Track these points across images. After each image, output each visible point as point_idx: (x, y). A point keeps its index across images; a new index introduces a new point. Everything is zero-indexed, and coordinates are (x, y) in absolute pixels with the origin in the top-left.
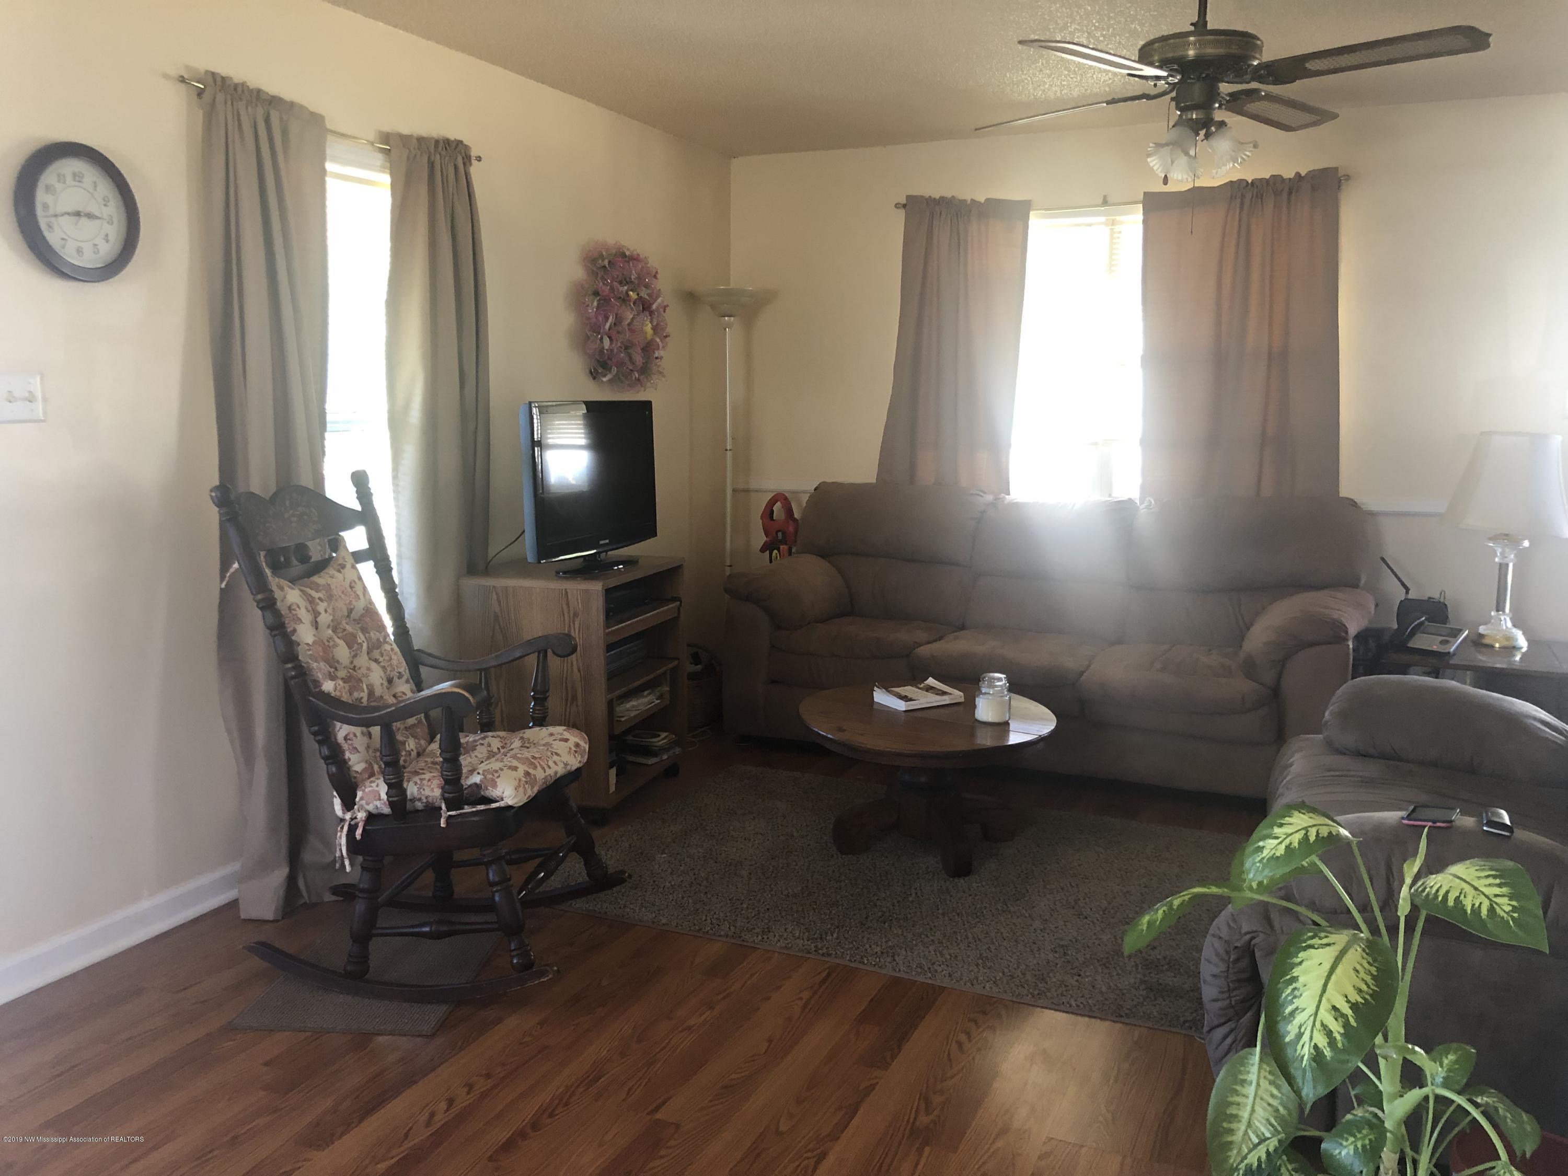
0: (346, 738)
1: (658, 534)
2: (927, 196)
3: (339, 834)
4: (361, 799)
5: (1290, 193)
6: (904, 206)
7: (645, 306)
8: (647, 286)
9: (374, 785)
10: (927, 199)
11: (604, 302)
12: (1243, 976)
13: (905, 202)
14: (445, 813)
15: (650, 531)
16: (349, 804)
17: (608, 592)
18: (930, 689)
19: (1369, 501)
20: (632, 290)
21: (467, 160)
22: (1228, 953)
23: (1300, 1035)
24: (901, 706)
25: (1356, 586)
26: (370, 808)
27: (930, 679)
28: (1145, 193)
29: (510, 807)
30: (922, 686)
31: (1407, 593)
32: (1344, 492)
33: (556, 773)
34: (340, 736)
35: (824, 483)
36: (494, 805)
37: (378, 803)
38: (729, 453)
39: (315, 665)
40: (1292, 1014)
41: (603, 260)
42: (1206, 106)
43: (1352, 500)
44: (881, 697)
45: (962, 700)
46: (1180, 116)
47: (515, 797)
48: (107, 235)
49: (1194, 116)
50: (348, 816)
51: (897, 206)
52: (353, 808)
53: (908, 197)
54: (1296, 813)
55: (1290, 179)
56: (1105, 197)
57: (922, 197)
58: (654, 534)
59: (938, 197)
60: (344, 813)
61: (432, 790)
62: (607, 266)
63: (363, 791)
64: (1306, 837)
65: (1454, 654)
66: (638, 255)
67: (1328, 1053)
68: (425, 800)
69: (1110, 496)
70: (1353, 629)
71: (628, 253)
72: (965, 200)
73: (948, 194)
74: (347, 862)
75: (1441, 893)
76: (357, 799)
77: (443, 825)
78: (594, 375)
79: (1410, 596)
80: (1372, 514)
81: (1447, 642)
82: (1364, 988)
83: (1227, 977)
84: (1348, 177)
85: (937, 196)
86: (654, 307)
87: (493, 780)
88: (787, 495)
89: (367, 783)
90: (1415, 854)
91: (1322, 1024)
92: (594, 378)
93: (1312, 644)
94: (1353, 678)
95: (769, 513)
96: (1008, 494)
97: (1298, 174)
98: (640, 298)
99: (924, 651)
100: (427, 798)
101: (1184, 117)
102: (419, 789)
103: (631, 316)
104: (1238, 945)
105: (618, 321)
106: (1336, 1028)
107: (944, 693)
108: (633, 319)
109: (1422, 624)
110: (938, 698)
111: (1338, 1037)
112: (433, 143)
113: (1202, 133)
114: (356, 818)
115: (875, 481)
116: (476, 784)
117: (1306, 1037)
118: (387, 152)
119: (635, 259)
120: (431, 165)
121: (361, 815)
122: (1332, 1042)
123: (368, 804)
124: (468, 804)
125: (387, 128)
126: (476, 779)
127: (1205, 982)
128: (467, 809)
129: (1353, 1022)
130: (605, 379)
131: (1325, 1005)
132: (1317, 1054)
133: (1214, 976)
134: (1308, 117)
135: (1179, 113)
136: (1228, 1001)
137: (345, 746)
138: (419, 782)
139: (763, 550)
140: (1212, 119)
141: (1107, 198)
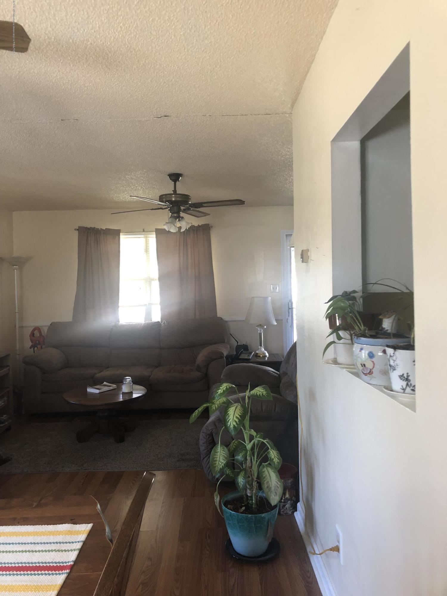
2: (86, 227)
5: (197, 230)
6: (78, 230)
10: (85, 228)
12: (210, 442)
13: (78, 228)
18: (105, 385)
19: (226, 318)
22: (206, 436)
23: (231, 424)
24: (97, 391)
25: (224, 342)
27: (105, 382)
28: (156, 229)
30: (102, 385)
31: (238, 343)
32: (218, 316)
35: (53, 322)
38: (17, 313)
40: (229, 421)
42: (178, 213)
43: (221, 318)
44: (90, 390)
45: (116, 388)
46: (171, 215)
49: (175, 215)
51: (75, 229)
54: (224, 384)
55: (197, 226)
56: (144, 229)
64: (227, 388)
65: (251, 359)
67: (236, 426)
69: (151, 321)
70: (225, 354)
72: (99, 229)
73: (93, 226)
75: (253, 393)
79: (238, 344)
80: (226, 322)
81: (249, 356)
82: (241, 413)
83: (206, 443)
84: (212, 227)
85: (89, 227)
88: (39, 327)
90: (248, 389)
91: (235, 420)
93: (215, 359)
94: (226, 366)
95: (32, 334)
96: (119, 322)
97: (199, 225)
99: (98, 375)
101: (172, 215)
104: (209, 433)
106: (237, 420)
107: (110, 386)
109: (242, 351)
110: (109, 388)
111: (238, 422)
113: (177, 220)
115: (71, 320)
117: (232, 424)
122: (237, 423)
127: (201, 446)
129: (240, 419)
131: (235, 417)
132: (234, 426)
133: (204, 443)
134: (203, 215)
135: (171, 214)
136: (207, 450)
139: (31, 348)
140: (180, 216)
141: (145, 230)
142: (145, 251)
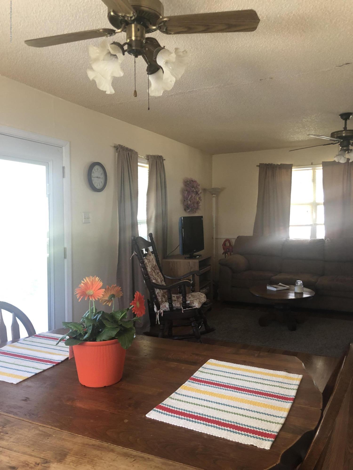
0: (158, 293)
1: (205, 248)
3: (157, 315)
4: (162, 307)
6: (259, 166)
7: (197, 193)
8: (198, 188)
9: (164, 304)
11: (189, 192)
14: (183, 310)
15: (202, 248)
16: (158, 308)
17: (200, 262)
18: (280, 286)
20: (195, 189)
21: (163, 160)
24: (275, 289)
26: (164, 309)
27: (280, 283)
28: (322, 162)
29: (197, 308)
30: (278, 285)
33: (203, 302)
34: (156, 293)
35: (239, 236)
36: (194, 308)
37: (166, 308)
38: (214, 228)
39: (151, 276)
41: (188, 182)
42: (348, 146)
44: (269, 288)
45: (288, 288)
46: (341, 148)
47: (198, 306)
48: (101, 182)
49: (345, 148)
50: (159, 311)
51: (257, 166)
52: (160, 309)
53: (260, 164)
57: (264, 164)
58: (203, 249)
59: (268, 163)
60: (157, 311)
61: (178, 305)
62: (189, 184)
63: (162, 305)
66: (196, 181)
68: (176, 307)
69: (316, 238)
71: (193, 180)
72: (275, 164)
73: (271, 163)
74: (159, 322)
76: (161, 307)
77: (183, 312)
78: (185, 210)
86: (199, 193)
87: (193, 302)
88: (229, 239)
89: (162, 304)
92: (185, 211)
95: (224, 244)
96: (289, 238)
98: (196, 191)
99: (274, 278)
100: (177, 307)
102: (175, 305)
103: (194, 196)
105: (192, 197)
107: (285, 287)
108: (195, 196)
112: (157, 157)
113: (347, 152)
114: (160, 312)
115: (252, 235)
116: (188, 303)
118: (148, 159)
119: (195, 182)
120: (156, 162)
121: (162, 311)
123: (163, 308)
124: (187, 308)
125: (148, 154)
126: (189, 302)
128: (187, 309)
130: (188, 211)
137: (157, 295)
138: (175, 303)
139: (223, 254)
140: (349, 149)
141: (313, 163)
142: (312, 181)
